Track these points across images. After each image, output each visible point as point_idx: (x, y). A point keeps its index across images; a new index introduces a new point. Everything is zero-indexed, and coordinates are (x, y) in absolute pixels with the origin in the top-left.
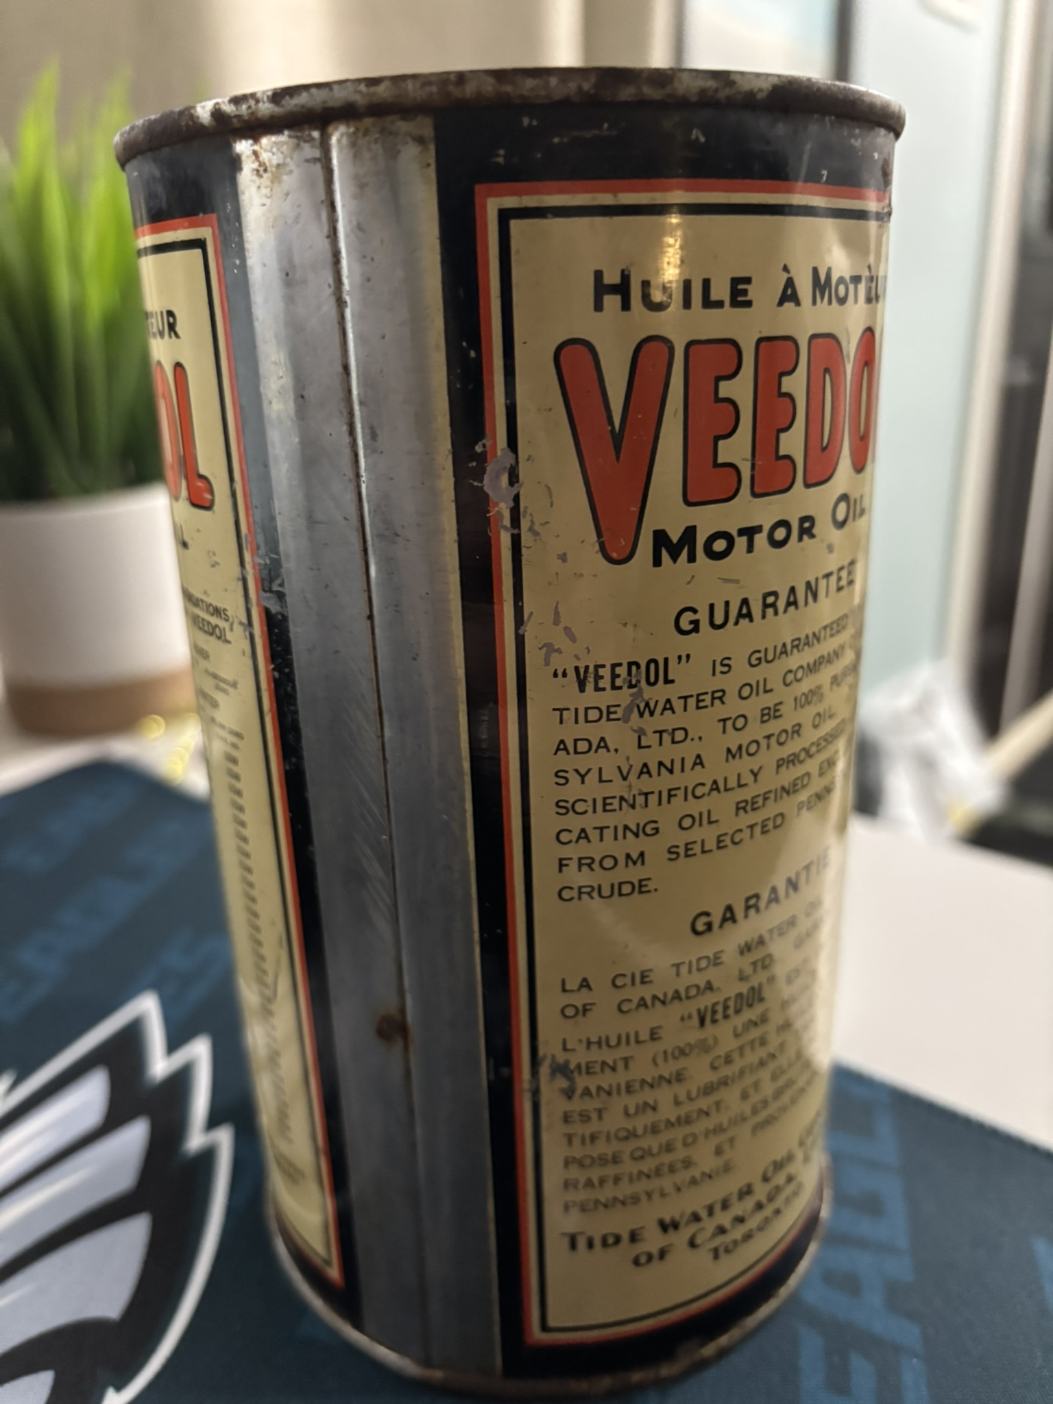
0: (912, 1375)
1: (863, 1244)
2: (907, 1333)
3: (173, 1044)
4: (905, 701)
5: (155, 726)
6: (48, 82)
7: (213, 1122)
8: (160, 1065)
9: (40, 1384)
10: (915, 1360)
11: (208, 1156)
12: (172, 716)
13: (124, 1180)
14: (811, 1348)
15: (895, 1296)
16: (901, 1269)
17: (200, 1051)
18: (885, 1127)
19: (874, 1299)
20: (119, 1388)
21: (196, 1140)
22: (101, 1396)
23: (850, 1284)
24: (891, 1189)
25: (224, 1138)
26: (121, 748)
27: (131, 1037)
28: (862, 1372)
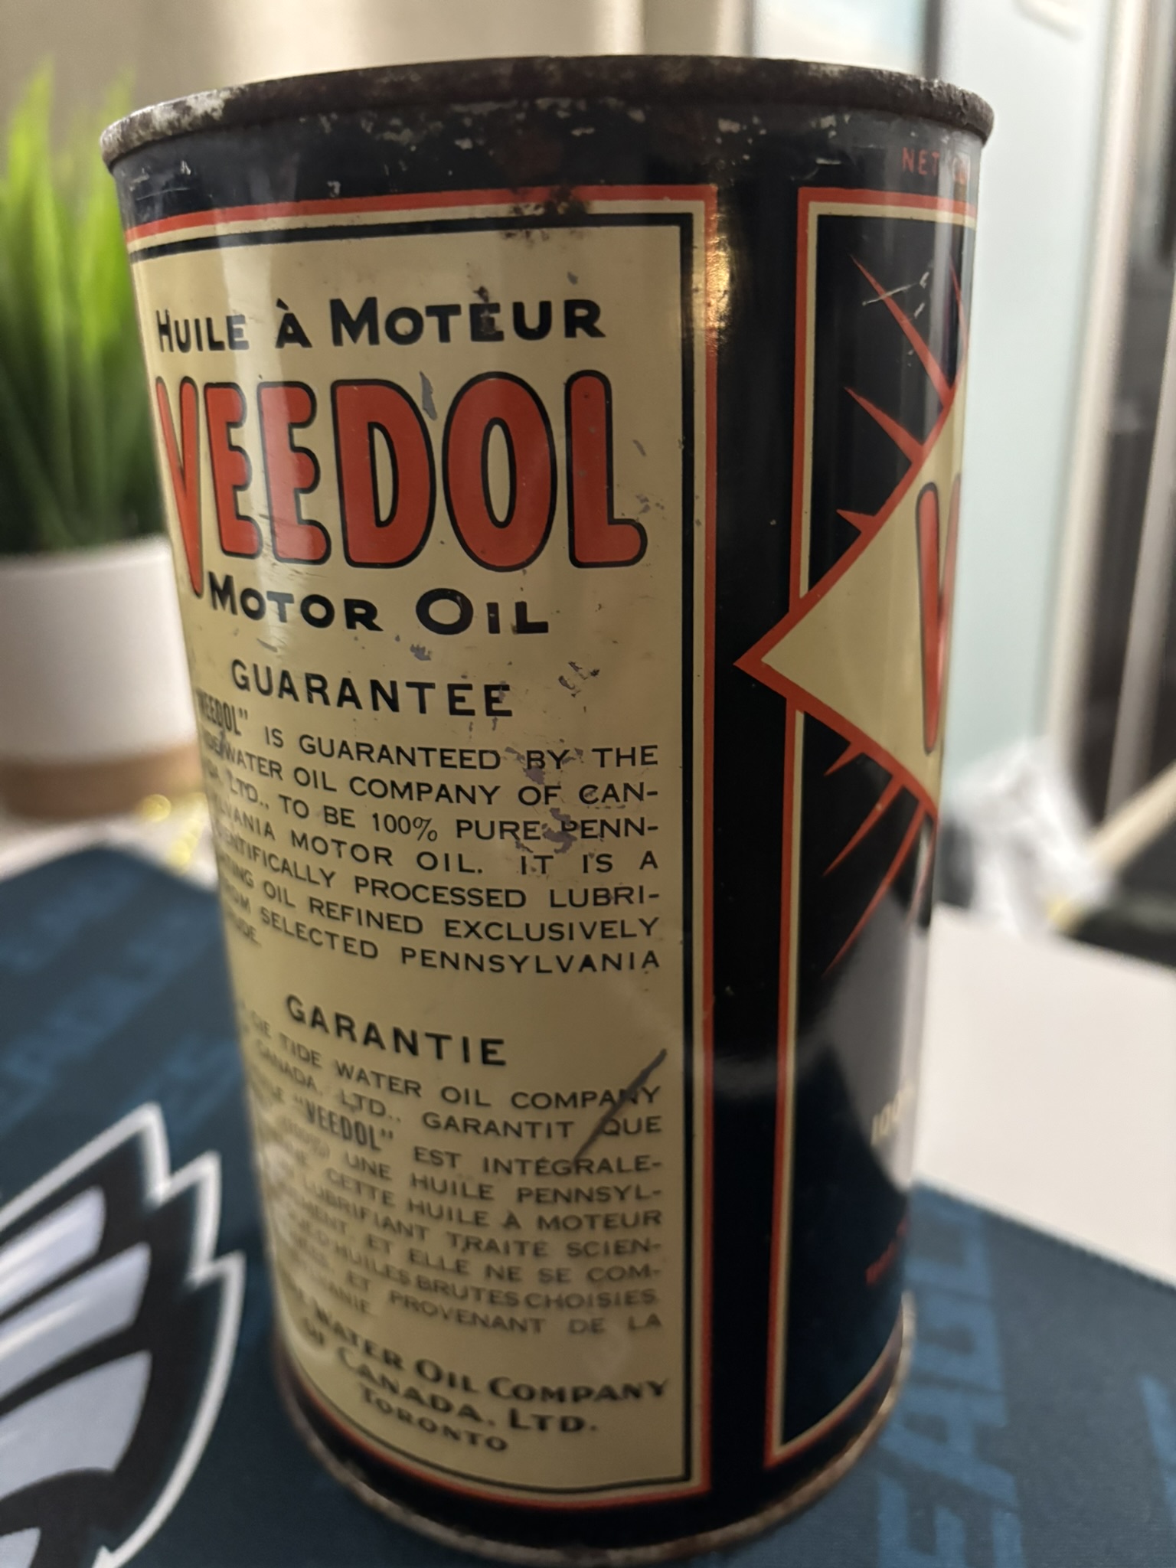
0: (1006, 1532)
1: (950, 1384)
2: (1001, 1485)
3: (178, 1161)
4: (1000, 782)
5: (159, 806)
6: (41, 85)
7: (221, 1249)
8: (161, 1186)
9: (25, 1543)
10: (1008, 1515)
11: (214, 1289)
12: (177, 795)
13: (120, 1315)
14: (892, 1500)
15: (985, 1441)
16: (993, 1412)
17: (207, 1170)
18: (976, 1255)
19: (962, 1444)
20: (113, 1548)
21: (201, 1270)
22: (92, 1558)
23: (936, 1429)
24: (981, 1323)
25: (233, 1268)
26: (120, 832)
27: (129, 1157)
28: (950, 1528)
